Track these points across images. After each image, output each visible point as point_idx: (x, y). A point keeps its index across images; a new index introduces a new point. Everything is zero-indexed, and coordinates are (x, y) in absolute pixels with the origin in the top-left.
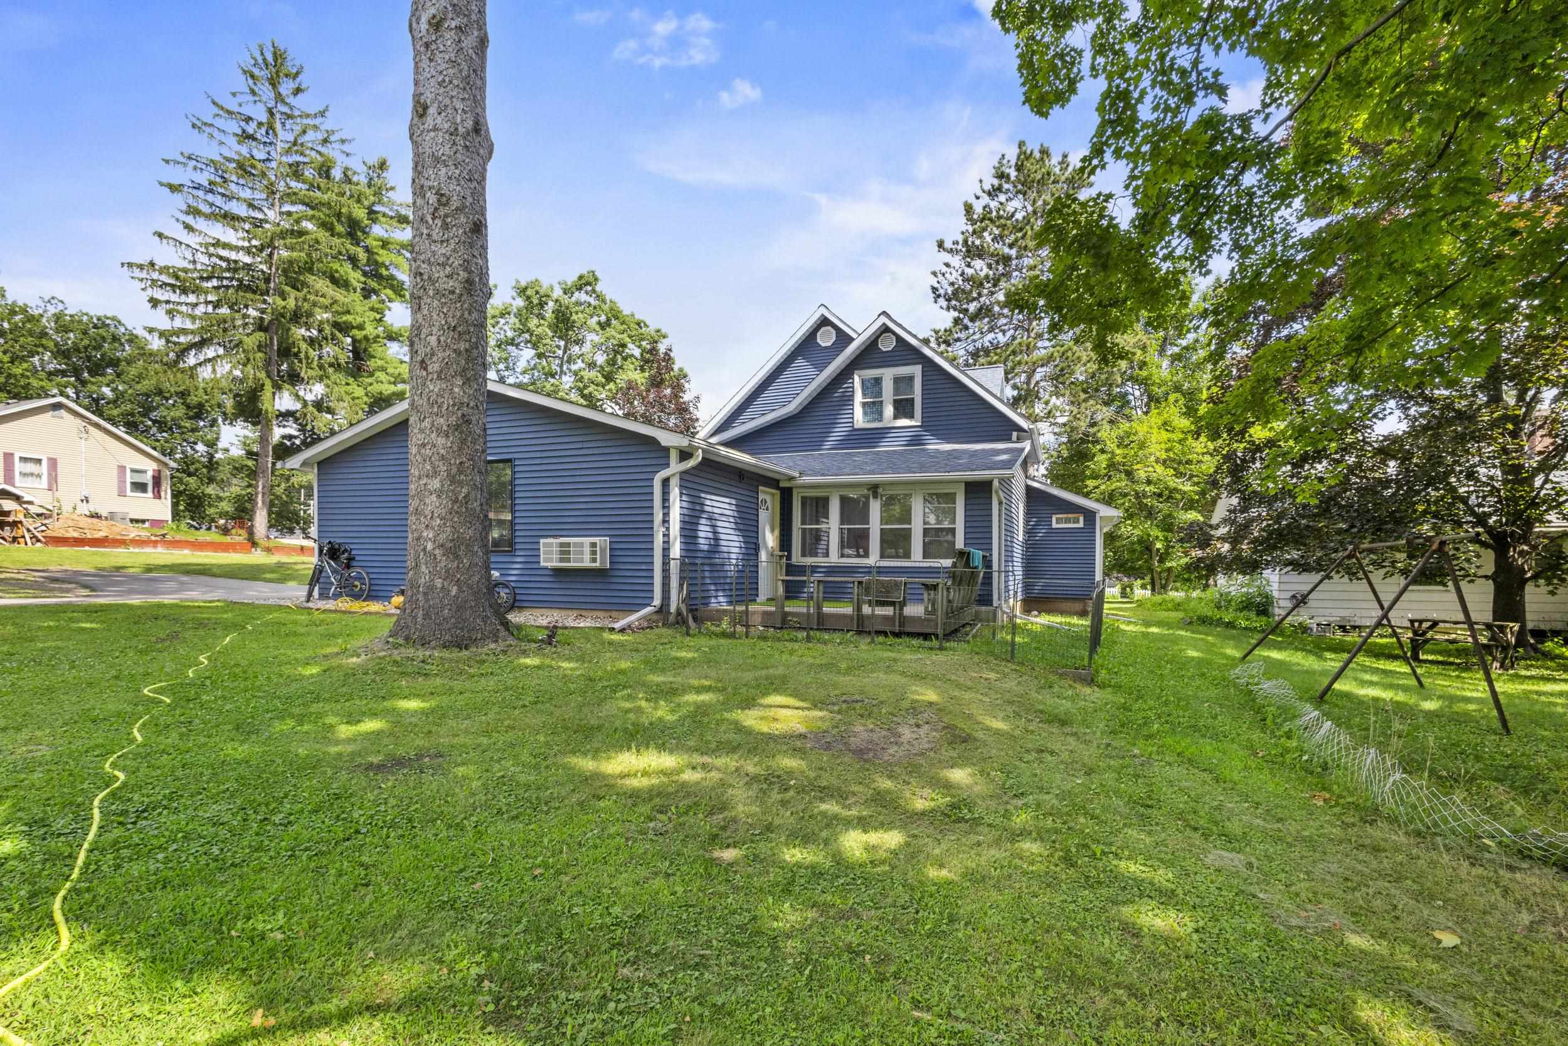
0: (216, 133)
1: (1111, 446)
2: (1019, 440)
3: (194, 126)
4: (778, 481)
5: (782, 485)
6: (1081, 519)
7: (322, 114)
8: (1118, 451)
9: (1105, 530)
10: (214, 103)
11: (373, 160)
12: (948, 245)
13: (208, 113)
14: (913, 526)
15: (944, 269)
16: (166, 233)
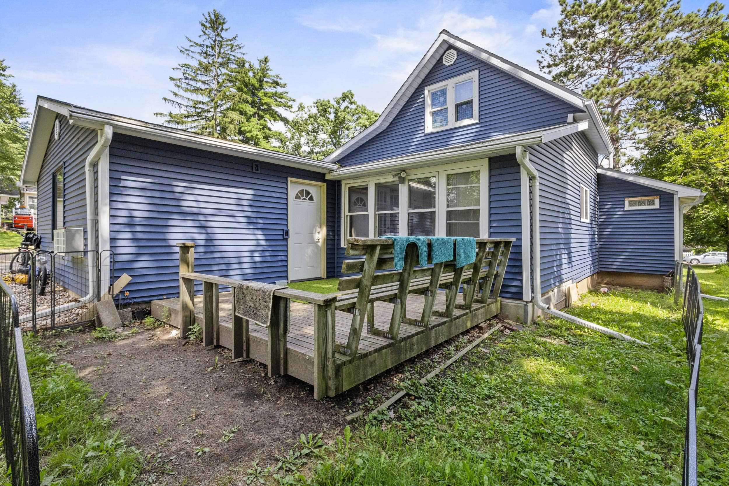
0: (191, 54)
1: (687, 148)
2: (575, 121)
3: (181, 51)
4: (324, 175)
5: (328, 177)
6: (657, 201)
7: (235, 38)
8: (693, 152)
9: (685, 211)
10: (188, 40)
11: (262, 58)
12: (549, 32)
13: (187, 45)
14: (436, 210)
15: (546, 48)
16: (167, 98)
